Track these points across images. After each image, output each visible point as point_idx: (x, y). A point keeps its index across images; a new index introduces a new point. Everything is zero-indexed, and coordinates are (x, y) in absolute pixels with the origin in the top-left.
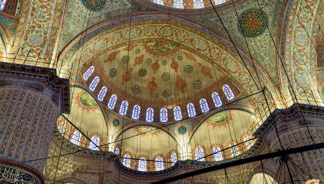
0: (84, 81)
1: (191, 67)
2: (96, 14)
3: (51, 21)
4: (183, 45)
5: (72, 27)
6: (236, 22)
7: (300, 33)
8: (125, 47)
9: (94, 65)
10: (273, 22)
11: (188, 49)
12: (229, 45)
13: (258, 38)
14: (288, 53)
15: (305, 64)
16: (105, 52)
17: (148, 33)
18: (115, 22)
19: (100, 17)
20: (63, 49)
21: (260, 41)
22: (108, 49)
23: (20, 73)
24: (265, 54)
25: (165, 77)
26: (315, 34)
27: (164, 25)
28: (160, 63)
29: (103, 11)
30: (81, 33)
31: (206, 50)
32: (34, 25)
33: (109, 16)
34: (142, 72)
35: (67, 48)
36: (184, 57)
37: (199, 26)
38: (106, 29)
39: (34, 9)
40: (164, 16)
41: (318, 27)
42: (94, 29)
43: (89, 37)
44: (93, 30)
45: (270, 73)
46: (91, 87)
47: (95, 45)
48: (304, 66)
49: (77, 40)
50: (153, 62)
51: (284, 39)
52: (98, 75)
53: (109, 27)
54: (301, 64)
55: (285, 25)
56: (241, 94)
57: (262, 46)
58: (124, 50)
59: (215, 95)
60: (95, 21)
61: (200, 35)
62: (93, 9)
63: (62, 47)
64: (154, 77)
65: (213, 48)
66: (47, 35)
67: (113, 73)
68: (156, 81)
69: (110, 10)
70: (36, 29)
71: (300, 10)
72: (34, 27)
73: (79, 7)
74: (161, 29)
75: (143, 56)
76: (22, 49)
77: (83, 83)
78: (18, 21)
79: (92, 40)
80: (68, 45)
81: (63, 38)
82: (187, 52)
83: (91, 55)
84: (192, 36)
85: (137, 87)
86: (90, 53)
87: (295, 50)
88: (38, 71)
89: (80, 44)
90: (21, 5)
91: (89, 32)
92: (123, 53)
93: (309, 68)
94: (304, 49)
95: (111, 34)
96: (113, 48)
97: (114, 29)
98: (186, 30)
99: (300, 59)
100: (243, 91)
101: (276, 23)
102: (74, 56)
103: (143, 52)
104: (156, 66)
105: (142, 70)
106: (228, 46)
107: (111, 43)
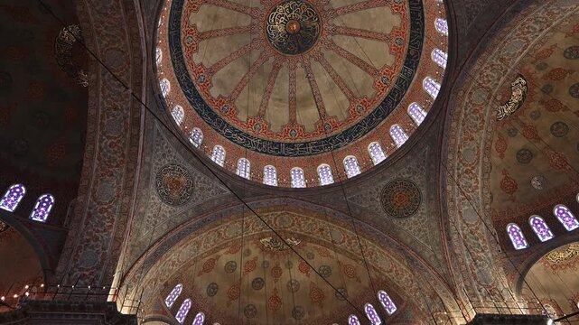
0: (166, 309)
1: (329, 267)
2: (179, 210)
3: (113, 230)
4: (311, 238)
5: (145, 233)
6: (378, 199)
7: (466, 207)
8: (228, 249)
9: (181, 282)
10: (428, 195)
11: (319, 242)
12: (374, 232)
13: (413, 218)
14: (455, 237)
15: (483, 251)
16: (196, 260)
17: (257, 226)
18: (208, 217)
19: (186, 213)
20: (131, 268)
21: (415, 223)
22: (201, 256)
23: (62, 315)
24: (426, 241)
25: (293, 287)
26: (488, 207)
27: (279, 213)
28: (282, 266)
29: (191, 204)
30: (158, 240)
31: (344, 242)
32: (88, 237)
33: (199, 211)
34: (258, 283)
35: (136, 265)
36: (316, 253)
37: (328, 209)
38: (196, 229)
39: (90, 215)
40: (277, 201)
41: (488, 196)
42: (177, 232)
43: (170, 244)
44: (175, 233)
45: (437, 269)
46: (179, 316)
47: (180, 254)
48: (483, 254)
49: (152, 251)
50: (272, 265)
51: (447, 218)
52: (190, 297)
53: (200, 226)
54: (478, 252)
55: (443, 198)
56: (404, 304)
57: (420, 230)
58: (227, 253)
59: (369, 308)
60: (179, 220)
61: (332, 222)
62: (176, 204)
63: (129, 264)
64: (275, 289)
65: (353, 238)
66: (107, 251)
67: (213, 289)
68: (279, 295)
69: (200, 201)
70: (92, 243)
71: (459, 176)
72: (88, 241)
73: (155, 203)
74: (276, 219)
75: (256, 259)
76: (70, 275)
77: (164, 313)
78: (67, 234)
79: (175, 248)
80: (138, 259)
81: (131, 251)
82: (318, 246)
83: (176, 268)
84: (321, 223)
85: (251, 307)
86: (173, 265)
87: (465, 232)
88: (89, 308)
89: (157, 256)
90: (72, 211)
91: (169, 236)
92: (225, 257)
93: (490, 255)
94: (477, 228)
95: (203, 235)
96: (209, 253)
97: (207, 227)
98: (312, 216)
99: (474, 244)
100: (405, 298)
101: (432, 196)
102: (147, 276)
103: (255, 252)
104: (277, 272)
105: (256, 279)
106: (373, 234)
107: (205, 247)
